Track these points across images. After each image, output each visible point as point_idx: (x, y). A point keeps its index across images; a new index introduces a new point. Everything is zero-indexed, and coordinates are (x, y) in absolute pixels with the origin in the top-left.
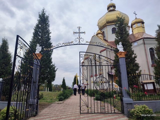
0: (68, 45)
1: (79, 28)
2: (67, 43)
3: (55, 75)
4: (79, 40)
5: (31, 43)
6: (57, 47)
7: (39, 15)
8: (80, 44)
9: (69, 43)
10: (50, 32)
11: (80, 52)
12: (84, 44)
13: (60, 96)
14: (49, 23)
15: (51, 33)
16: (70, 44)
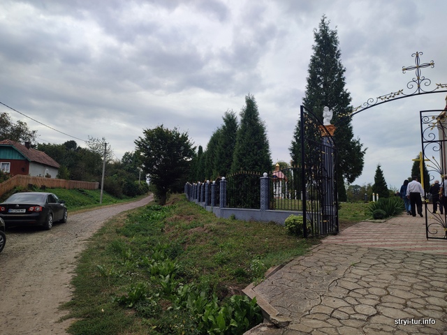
0: (390, 99)
1: (417, 56)
2: (388, 97)
3: (363, 163)
4: (419, 84)
5: (306, 101)
6: (366, 107)
7: (315, 34)
8: (421, 92)
9: (393, 95)
10: (343, 69)
11: (421, 112)
12: (431, 92)
13: (374, 209)
14: (338, 49)
15: (344, 71)
16: (396, 97)
